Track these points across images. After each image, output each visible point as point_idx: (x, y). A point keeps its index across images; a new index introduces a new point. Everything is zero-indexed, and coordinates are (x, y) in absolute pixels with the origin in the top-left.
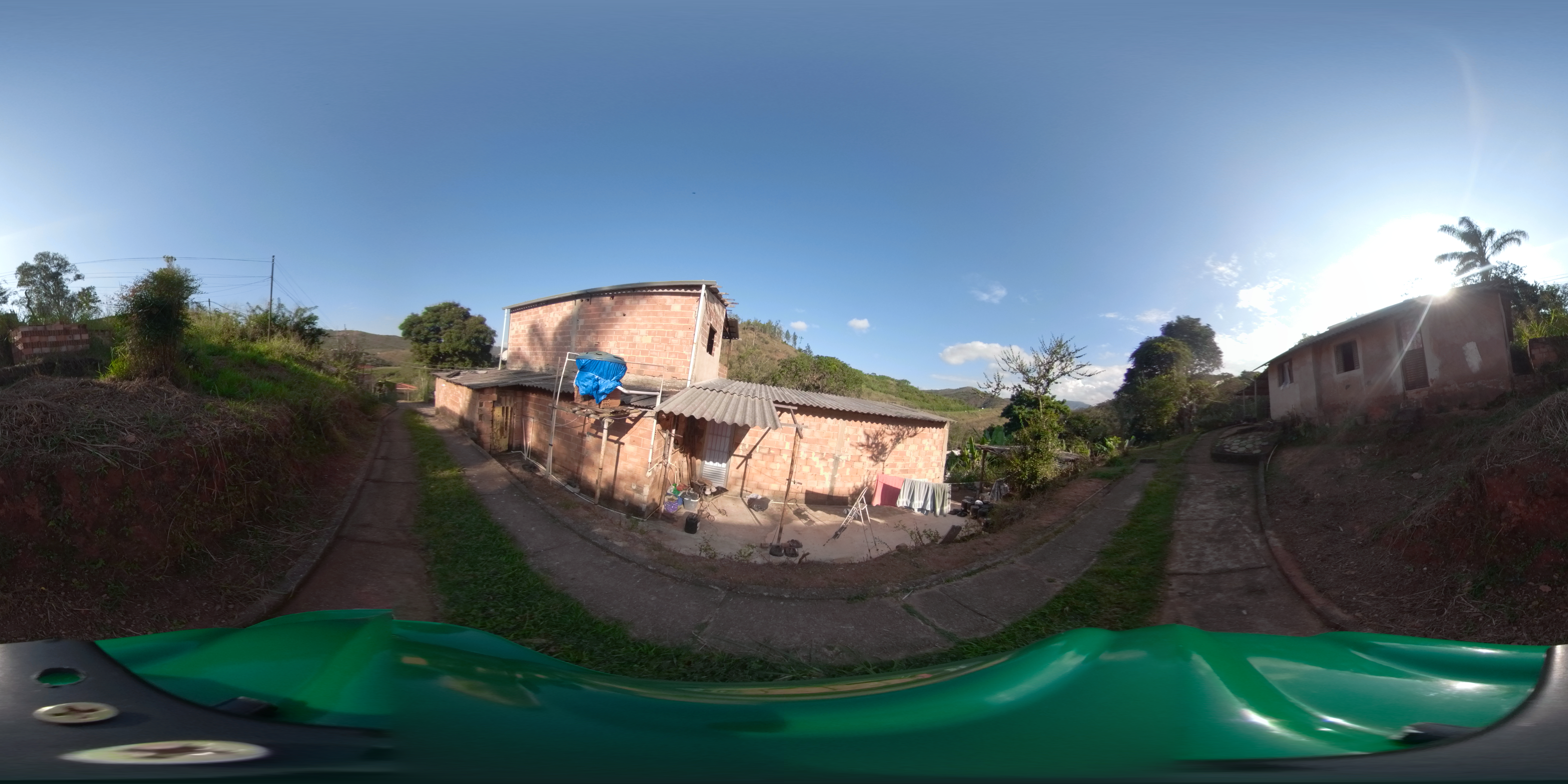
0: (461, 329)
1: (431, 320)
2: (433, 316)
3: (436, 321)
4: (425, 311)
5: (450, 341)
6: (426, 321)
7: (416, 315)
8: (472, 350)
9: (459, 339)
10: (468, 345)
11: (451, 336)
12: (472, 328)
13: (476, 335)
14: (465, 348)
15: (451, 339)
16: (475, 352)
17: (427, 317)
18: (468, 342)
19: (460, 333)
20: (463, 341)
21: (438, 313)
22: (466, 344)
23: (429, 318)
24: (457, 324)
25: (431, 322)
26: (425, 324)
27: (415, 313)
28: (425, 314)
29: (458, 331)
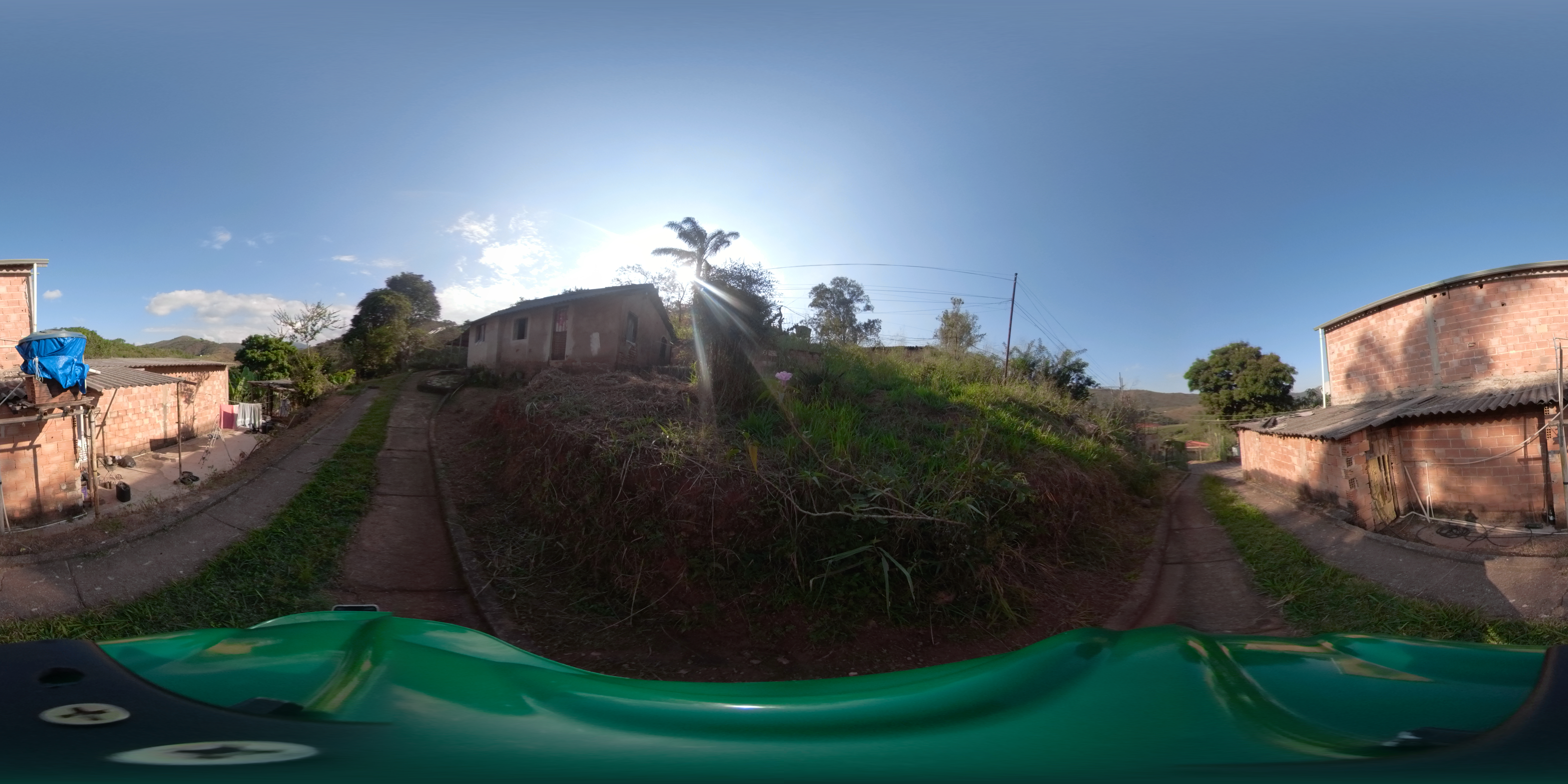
0: (1256, 370)
1: (1220, 364)
2: (1221, 359)
3: (1225, 365)
4: (1212, 354)
5: (1245, 386)
6: (1214, 365)
7: (1202, 361)
8: (1272, 393)
9: (1256, 381)
10: (1266, 388)
11: (1245, 380)
12: (1269, 367)
13: (1274, 375)
14: (1264, 391)
15: (1247, 383)
16: (1275, 394)
17: (1215, 360)
18: (1266, 384)
19: (1256, 374)
20: (1260, 384)
21: (1226, 355)
22: (1264, 387)
23: (1217, 363)
24: (1250, 365)
25: (1219, 367)
26: (1215, 370)
27: (1201, 358)
28: (1212, 358)
29: (1253, 372)
